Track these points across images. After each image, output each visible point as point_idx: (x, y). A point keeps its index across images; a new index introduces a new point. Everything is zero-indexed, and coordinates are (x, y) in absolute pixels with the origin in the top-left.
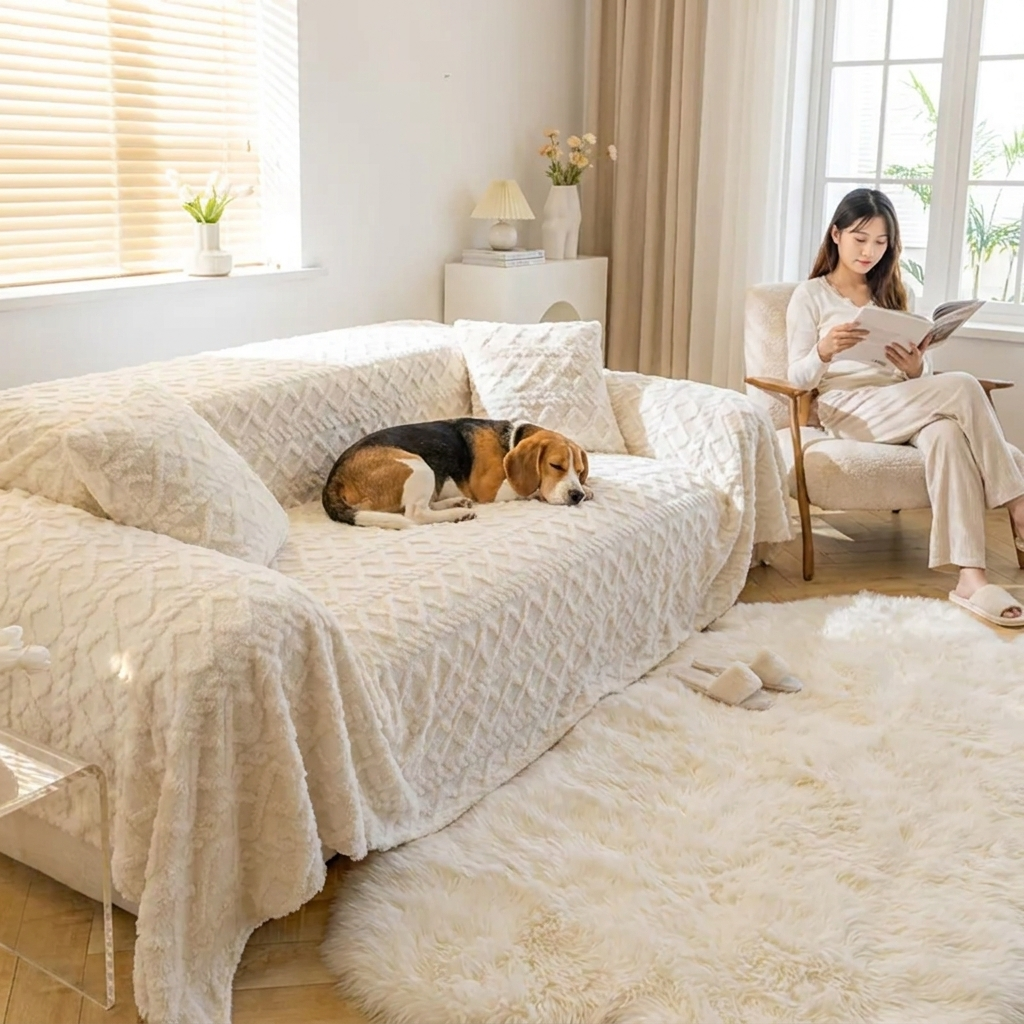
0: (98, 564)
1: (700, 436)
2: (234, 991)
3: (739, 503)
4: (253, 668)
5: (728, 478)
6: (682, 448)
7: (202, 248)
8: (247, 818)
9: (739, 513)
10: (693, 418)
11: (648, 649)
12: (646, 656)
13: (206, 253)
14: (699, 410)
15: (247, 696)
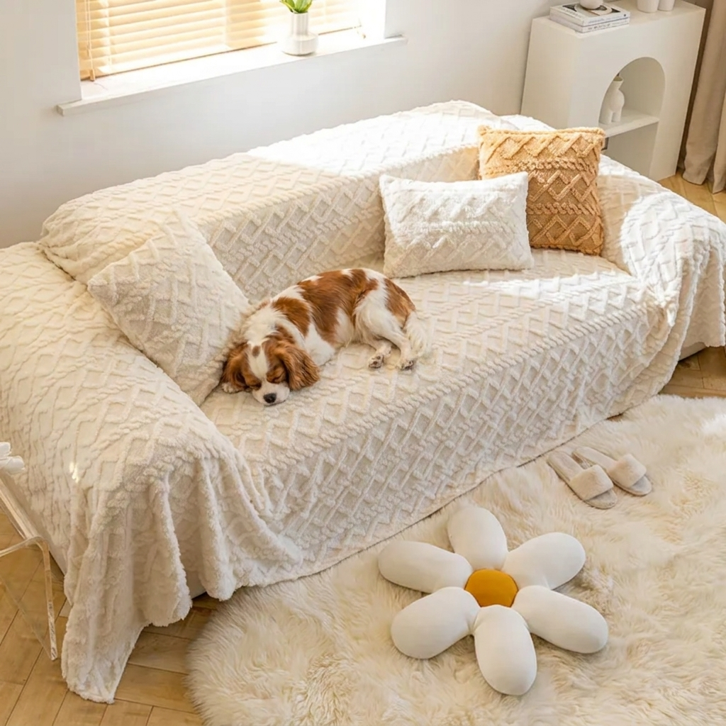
0: (82, 388)
1: (653, 255)
2: (127, 664)
3: (670, 319)
4: (148, 488)
5: (666, 296)
6: (638, 260)
7: (292, 32)
8: (139, 569)
9: (669, 326)
10: (652, 238)
11: (552, 434)
12: (549, 439)
13: (295, 37)
14: (659, 232)
15: (141, 505)
